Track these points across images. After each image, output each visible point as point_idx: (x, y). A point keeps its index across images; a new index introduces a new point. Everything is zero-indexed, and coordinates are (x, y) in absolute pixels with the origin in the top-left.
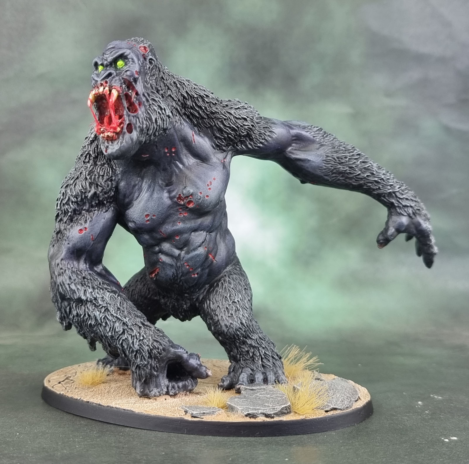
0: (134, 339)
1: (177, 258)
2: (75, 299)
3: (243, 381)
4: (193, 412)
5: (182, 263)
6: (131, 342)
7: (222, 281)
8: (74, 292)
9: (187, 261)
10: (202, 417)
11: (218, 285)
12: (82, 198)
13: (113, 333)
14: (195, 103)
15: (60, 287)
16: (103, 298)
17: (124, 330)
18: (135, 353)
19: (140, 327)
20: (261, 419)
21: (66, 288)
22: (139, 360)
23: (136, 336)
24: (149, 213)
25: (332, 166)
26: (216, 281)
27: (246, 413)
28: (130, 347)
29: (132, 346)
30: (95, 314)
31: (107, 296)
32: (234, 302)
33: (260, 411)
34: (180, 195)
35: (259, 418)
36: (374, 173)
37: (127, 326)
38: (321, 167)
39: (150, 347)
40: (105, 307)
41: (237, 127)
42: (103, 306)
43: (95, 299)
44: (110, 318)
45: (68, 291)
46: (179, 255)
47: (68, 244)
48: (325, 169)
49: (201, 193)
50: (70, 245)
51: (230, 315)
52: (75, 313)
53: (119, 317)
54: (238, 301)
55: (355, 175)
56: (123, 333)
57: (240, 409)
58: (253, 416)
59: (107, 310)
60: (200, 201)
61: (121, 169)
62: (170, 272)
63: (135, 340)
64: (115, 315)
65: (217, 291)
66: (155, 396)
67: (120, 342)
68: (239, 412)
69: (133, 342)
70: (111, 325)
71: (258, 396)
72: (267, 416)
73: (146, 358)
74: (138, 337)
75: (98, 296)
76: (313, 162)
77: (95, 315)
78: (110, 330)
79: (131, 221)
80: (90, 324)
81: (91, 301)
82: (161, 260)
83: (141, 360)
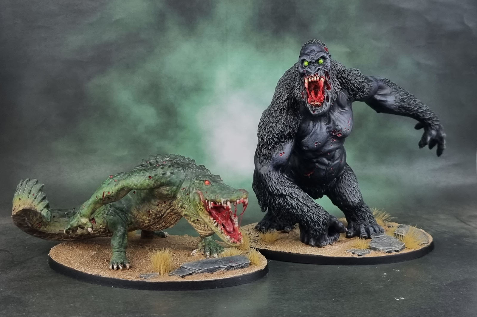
0: (314, 215)
1: (328, 165)
2: (278, 194)
3: (364, 233)
4: (359, 253)
5: (330, 168)
6: (312, 217)
7: (344, 175)
8: (278, 190)
9: (332, 167)
10: (364, 255)
11: (342, 178)
12: (281, 135)
13: (302, 213)
14: (341, 75)
15: (270, 188)
16: (294, 192)
17: (308, 210)
18: (314, 223)
19: (316, 208)
20: (394, 253)
21: (273, 189)
22: (316, 226)
23: (315, 213)
24: (317, 142)
25: (399, 104)
26: (341, 176)
27: (386, 251)
28: (312, 220)
29: (313, 219)
30: (292, 202)
31: (297, 191)
32: (354, 187)
33: (393, 249)
34: (334, 130)
35: (393, 253)
36: (421, 106)
37: (309, 208)
38: (393, 105)
39: (323, 219)
40: (296, 198)
41: (360, 87)
42: (295, 198)
43: (291, 193)
44: (300, 204)
45: (274, 190)
46: (329, 163)
47: (273, 162)
48: (396, 105)
49: (345, 128)
50: (274, 163)
51: (353, 195)
52: (277, 202)
53: (305, 203)
54: (355, 187)
55: (411, 108)
56: (308, 212)
57: (381, 249)
58: (390, 252)
59: (298, 199)
60: (345, 133)
61: (303, 117)
62: (322, 173)
63: (315, 215)
64: (303, 202)
65: (343, 182)
66: (324, 246)
67: (306, 217)
68: (381, 250)
69: (314, 217)
70: (300, 208)
71: (383, 241)
72: (396, 251)
73: (321, 225)
74: (316, 214)
75: (292, 192)
76: (389, 101)
77: (291, 203)
78: (300, 211)
79: (305, 146)
80: (288, 208)
81: (288, 195)
82: (317, 167)
83: (318, 226)
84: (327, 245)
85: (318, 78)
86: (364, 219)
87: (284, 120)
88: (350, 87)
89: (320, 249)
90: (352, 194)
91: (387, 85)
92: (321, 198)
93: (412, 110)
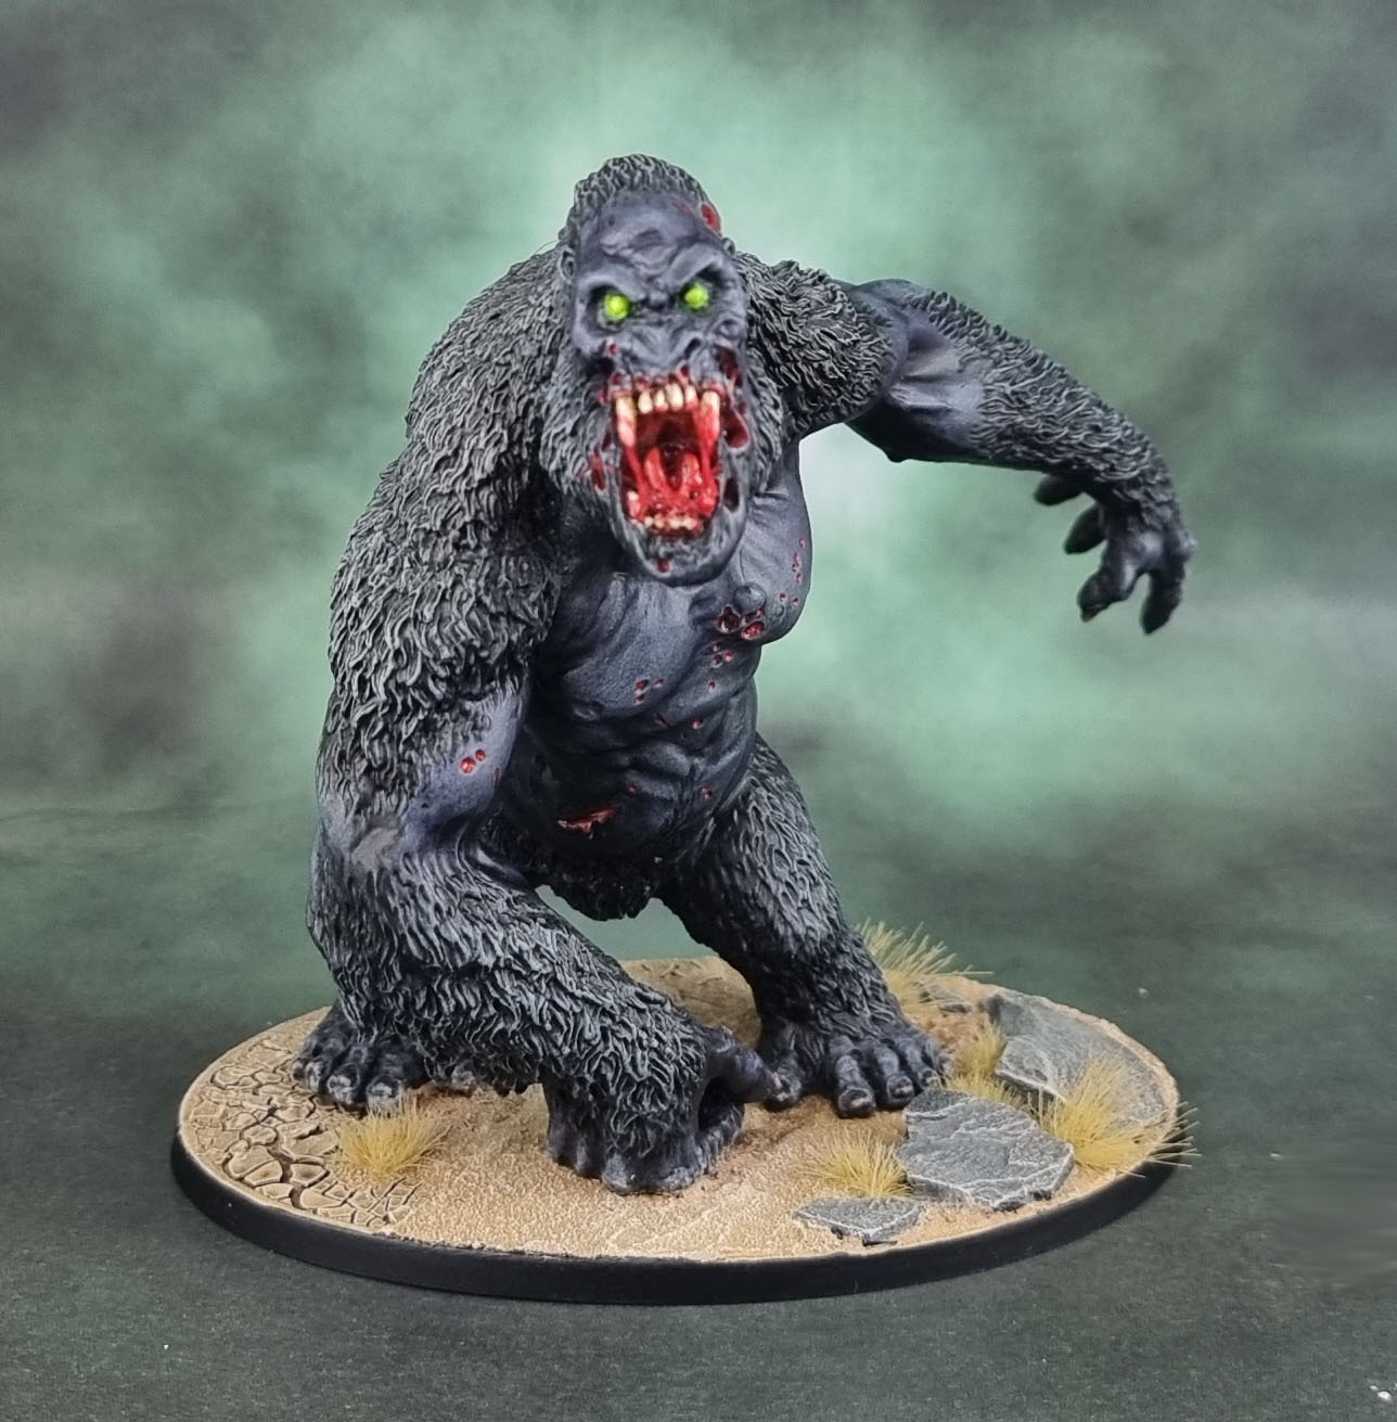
0: (634, 1052)
1: (687, 780)
2: (455, 967)
3: (855, 1083)
4: (866, 1231)
5: (696, 789)
6: (627, 1060)
7: (754, 803)
8: (453, 948)
9: (709, 783)
10: (892, 1239)
11: (743, 815)
12: (467, 663)
13: (575, 1047)
14: (764, 327)
15: (410, 940)
16: (537, 948)
17: (603, 1029)
18: (634, 1089)
19: (641, 1011)
20: (1031, 1211)
21: (431, 942)
22: (646, 1104)
23: (640, 1039)
24: (648, 678)
25: (1001, 421)
26: (735, 805)
27: (997, 1203)
28: (625, 1074)
29: (630, 1070)
30: (525, 1002)
31: (549, 941)
32: (801, 862)
33: (1026, 1189)
34: (728, 608)
35: (1025, 1208)
36: (1100, 424)
37: (612, 1017)
38: (976, 426)
39: (679, 1064)
40: (547, 975)
41: (846, 373)
42: (542, 975)
43: (519, 956)
44: (566, 1003)
45: (435, 948)
46: (693, 769)
47: (425, 806)
48: (986, 429)
49: (782, 596)
50: (433, 810)
51: (800, 905)
52: (448, 1007)
53: (591, 996)
54: (809, 857)
55: (1057, 437)
56: (605, 1038)
57: (968, 1191)
58: (1012, 1207)
59: (554, 982)
60: (780, 619)
61: (576, 561)
62: (659, 819)
63: (639, 1053)
64: (578, 993)
65: (748, 838)
66: (680, 1188)
67: (595, 1067)
68: (970, 1200)
69: (633, 1060)
70: (568, 1024)
71: (963, 1135)
72: (1038, 1196)
73: (669, 1096)
74: (645, 1043)
75: (525, 946)
76: (959, 412)
77: (522, 1006)
78: (565, 1040)
79: (583, 704)
80: (503, 1032)
81: (508, 967)
82: (632, 790)
83: (653, 1103)
84: (693, 1182)
85: (691, 394)
86: (848, 1008)
87: (482, 583)
88: (804, 383)
89: (659, 1201)
90: (795, 894)
91: (945, 325)
92: (633, 915)
93: (1062, 445)
